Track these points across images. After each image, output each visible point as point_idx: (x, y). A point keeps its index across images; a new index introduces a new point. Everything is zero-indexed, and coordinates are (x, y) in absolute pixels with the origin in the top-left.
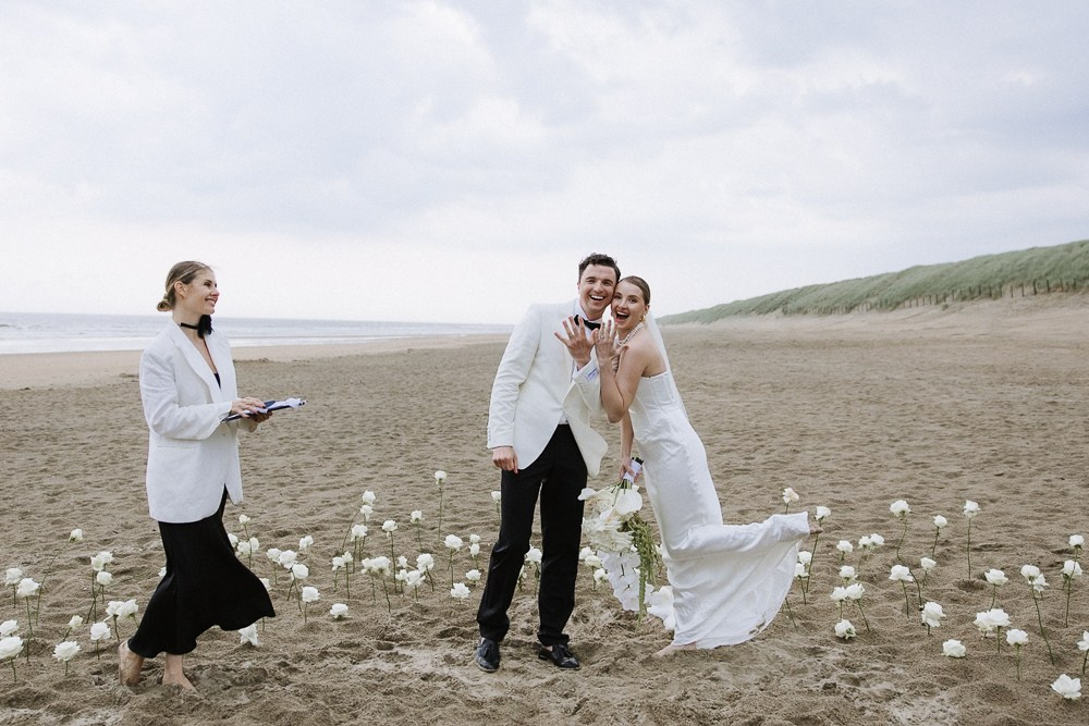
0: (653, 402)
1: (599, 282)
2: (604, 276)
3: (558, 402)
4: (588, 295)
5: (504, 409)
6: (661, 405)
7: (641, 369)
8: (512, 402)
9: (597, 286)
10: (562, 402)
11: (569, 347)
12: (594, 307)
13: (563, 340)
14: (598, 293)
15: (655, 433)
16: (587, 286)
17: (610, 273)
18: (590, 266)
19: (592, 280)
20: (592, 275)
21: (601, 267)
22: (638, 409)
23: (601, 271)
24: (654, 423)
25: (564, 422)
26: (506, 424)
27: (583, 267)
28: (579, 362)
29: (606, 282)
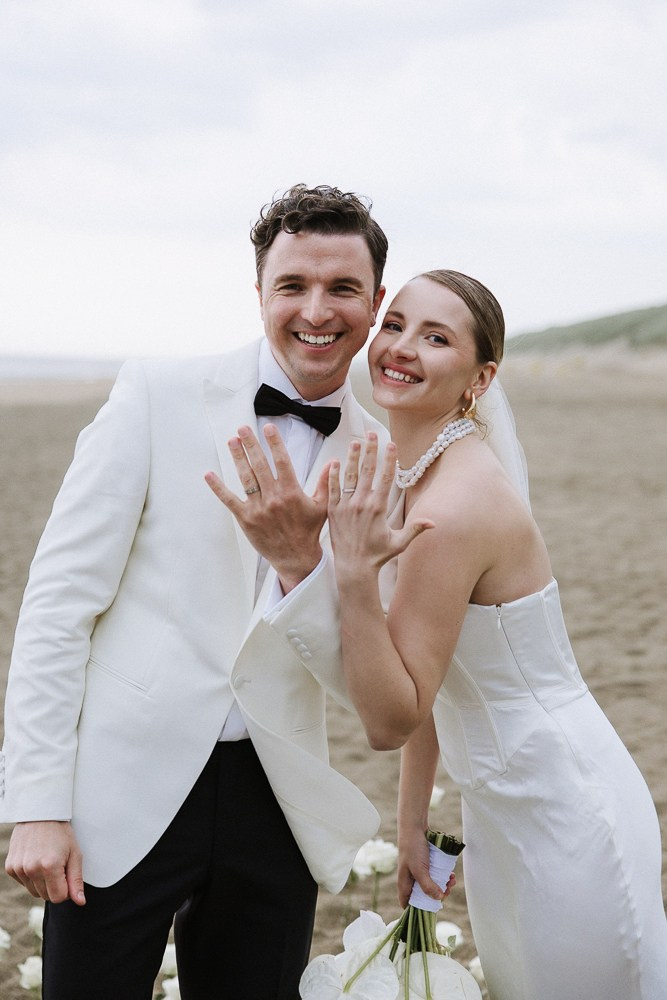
0: (508, 680)
1: (316, 293)
2: (330, 268)
3: (214, 668)
4: (287, 331)
5: (41, 698)
6: (532, 685)
7: (465, 583)
8: (68, 674)
9: (313, 305)
10: (229, 664)
11: (249, 527)
12: (310, 366)
13: (231, 503)
14: (318, 328)
15: (516, 771)
16: (283, 304)
17: (350, 254)
18: (284, 239)
19: (294, 284)
20: (293, 267)
21: (317, 240)
22: (463, 694)
23: (319, 255)
24: (516, 740)
25: (233, 734)
26: (43, 750)
27: (264, 237)
28: (283, 570)
29: (340, 286)
